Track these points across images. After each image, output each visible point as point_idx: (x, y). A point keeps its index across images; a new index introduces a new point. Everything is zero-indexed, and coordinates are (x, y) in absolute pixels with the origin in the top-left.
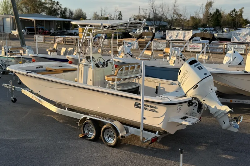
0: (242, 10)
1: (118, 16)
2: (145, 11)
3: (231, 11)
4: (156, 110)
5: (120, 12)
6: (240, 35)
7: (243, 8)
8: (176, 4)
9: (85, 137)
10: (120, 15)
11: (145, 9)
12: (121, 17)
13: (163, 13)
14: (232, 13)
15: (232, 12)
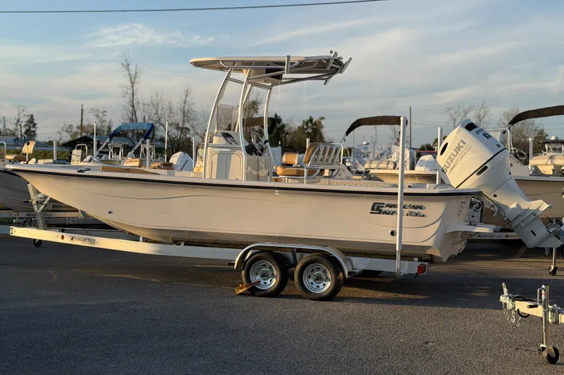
0: (320, 122)
1: (25, 125)
2: (100, 114)
3: (304, 121)
4: (422, 212)
5: (32, 116)
6: (368, 156)
7: (323, 118)
8: (188, 98)
9: (253, 291)
10: (32, 125)
11: (101, 110)
12: (32, 129)
13: (159, 119)
14: (305, 127)
15: (307, 123)
